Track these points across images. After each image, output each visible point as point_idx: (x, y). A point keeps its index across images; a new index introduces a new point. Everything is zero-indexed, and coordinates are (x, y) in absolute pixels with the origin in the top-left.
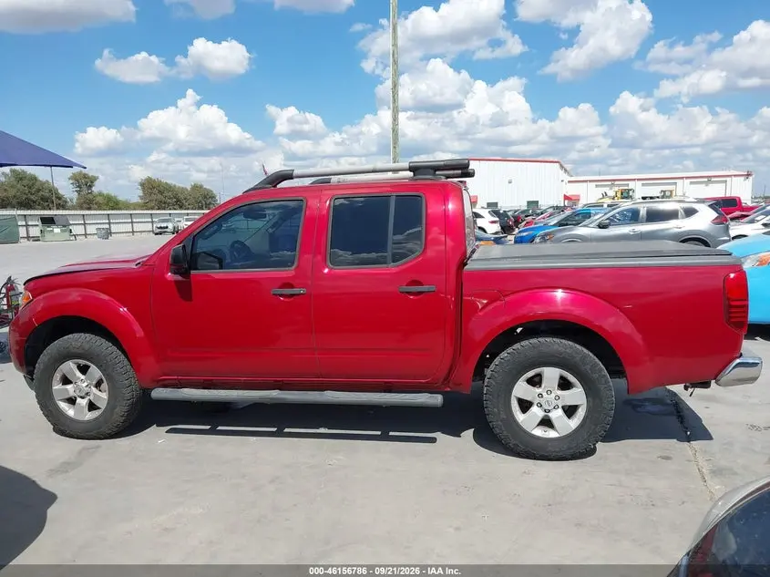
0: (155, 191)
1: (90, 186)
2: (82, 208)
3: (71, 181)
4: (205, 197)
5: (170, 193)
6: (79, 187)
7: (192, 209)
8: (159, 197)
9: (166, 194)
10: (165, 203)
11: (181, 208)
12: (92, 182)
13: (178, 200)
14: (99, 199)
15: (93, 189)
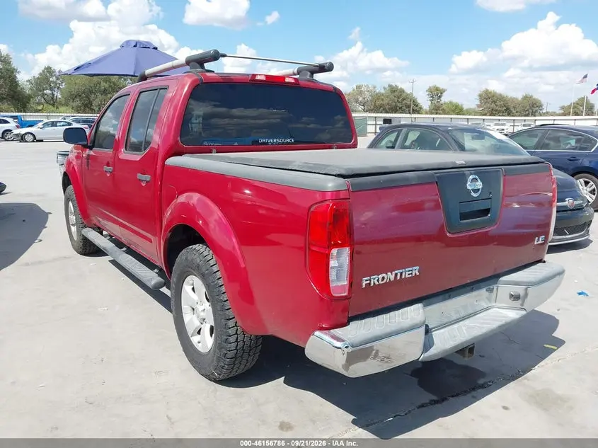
0: (490, 100)
1: (440, 97)
2: (432, 113)
3: (428, 93)
4: (533, 106)
5: (502, 103)
6: (432, 97)
7: (519, 116)
8: (493, 105)
9: (498, 103)
10: (496, 110)
11: (509, 115)
12: (441, 93)
13: (507, 109)
14: (444, 107)
15: (442, 98)
